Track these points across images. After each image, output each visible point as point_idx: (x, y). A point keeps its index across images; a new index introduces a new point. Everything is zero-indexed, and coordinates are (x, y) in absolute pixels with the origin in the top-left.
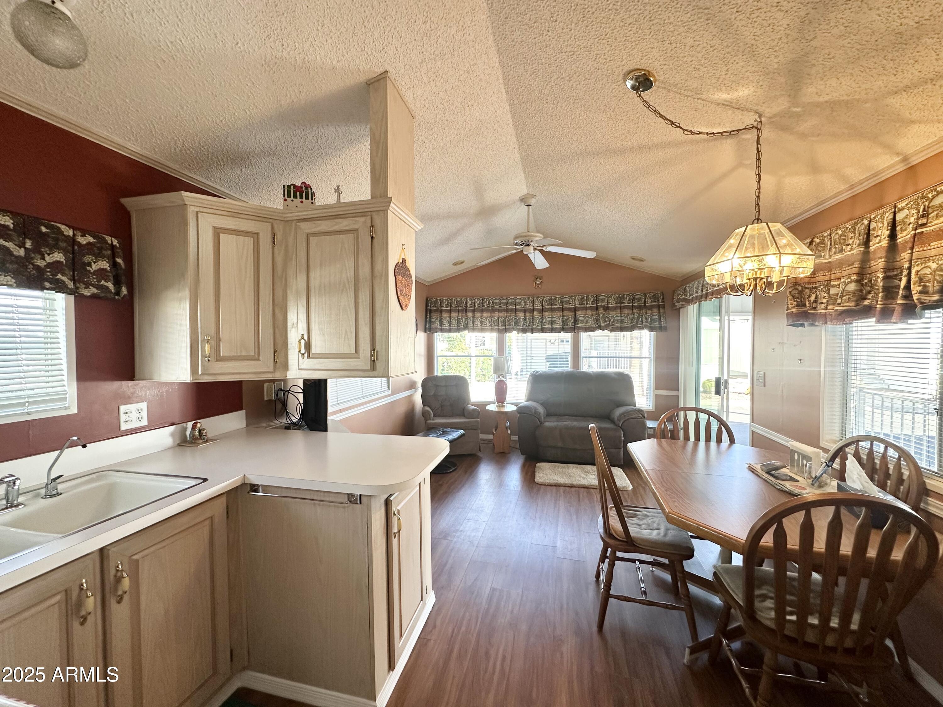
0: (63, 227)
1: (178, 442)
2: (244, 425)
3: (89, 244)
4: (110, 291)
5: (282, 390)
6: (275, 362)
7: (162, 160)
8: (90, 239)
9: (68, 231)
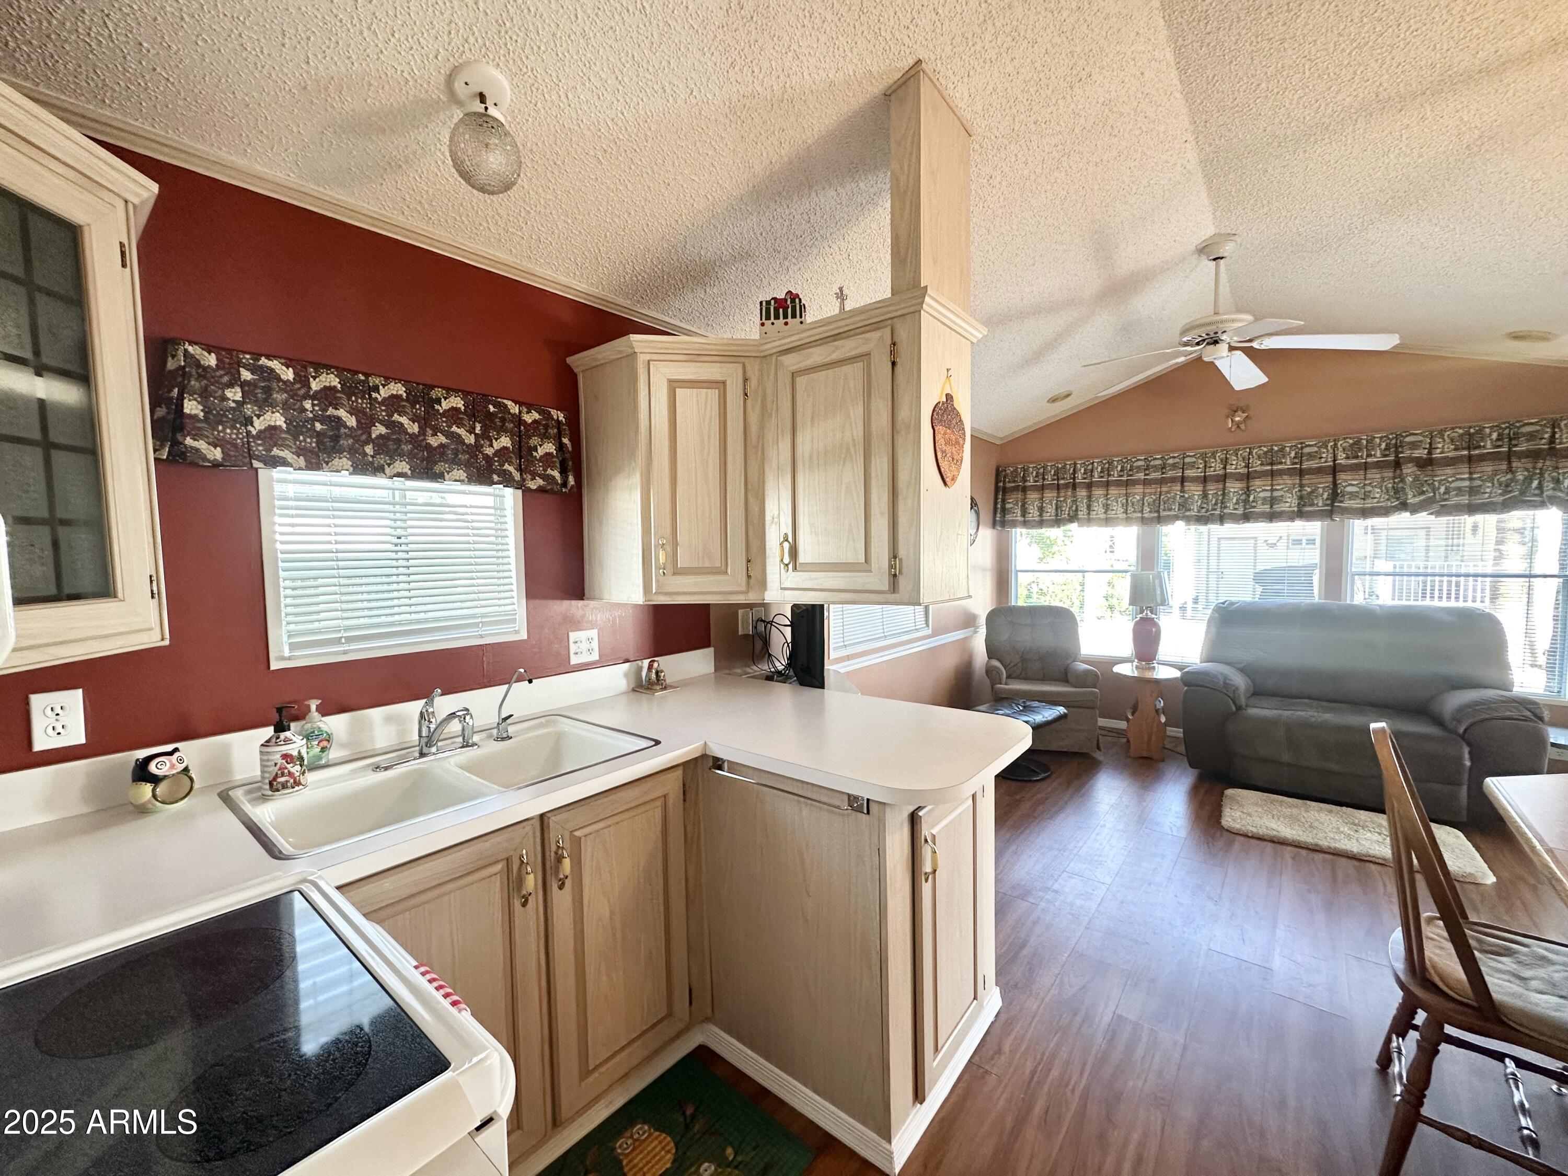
0: (509, 403)
1: (632, 686)
2: (713, 670)
3: (535, 421)
4: (557, 484)
5: (762, 621)
6: (749, 577)
7: (611, 297)
8: (536, 416)
9: (514, 409)
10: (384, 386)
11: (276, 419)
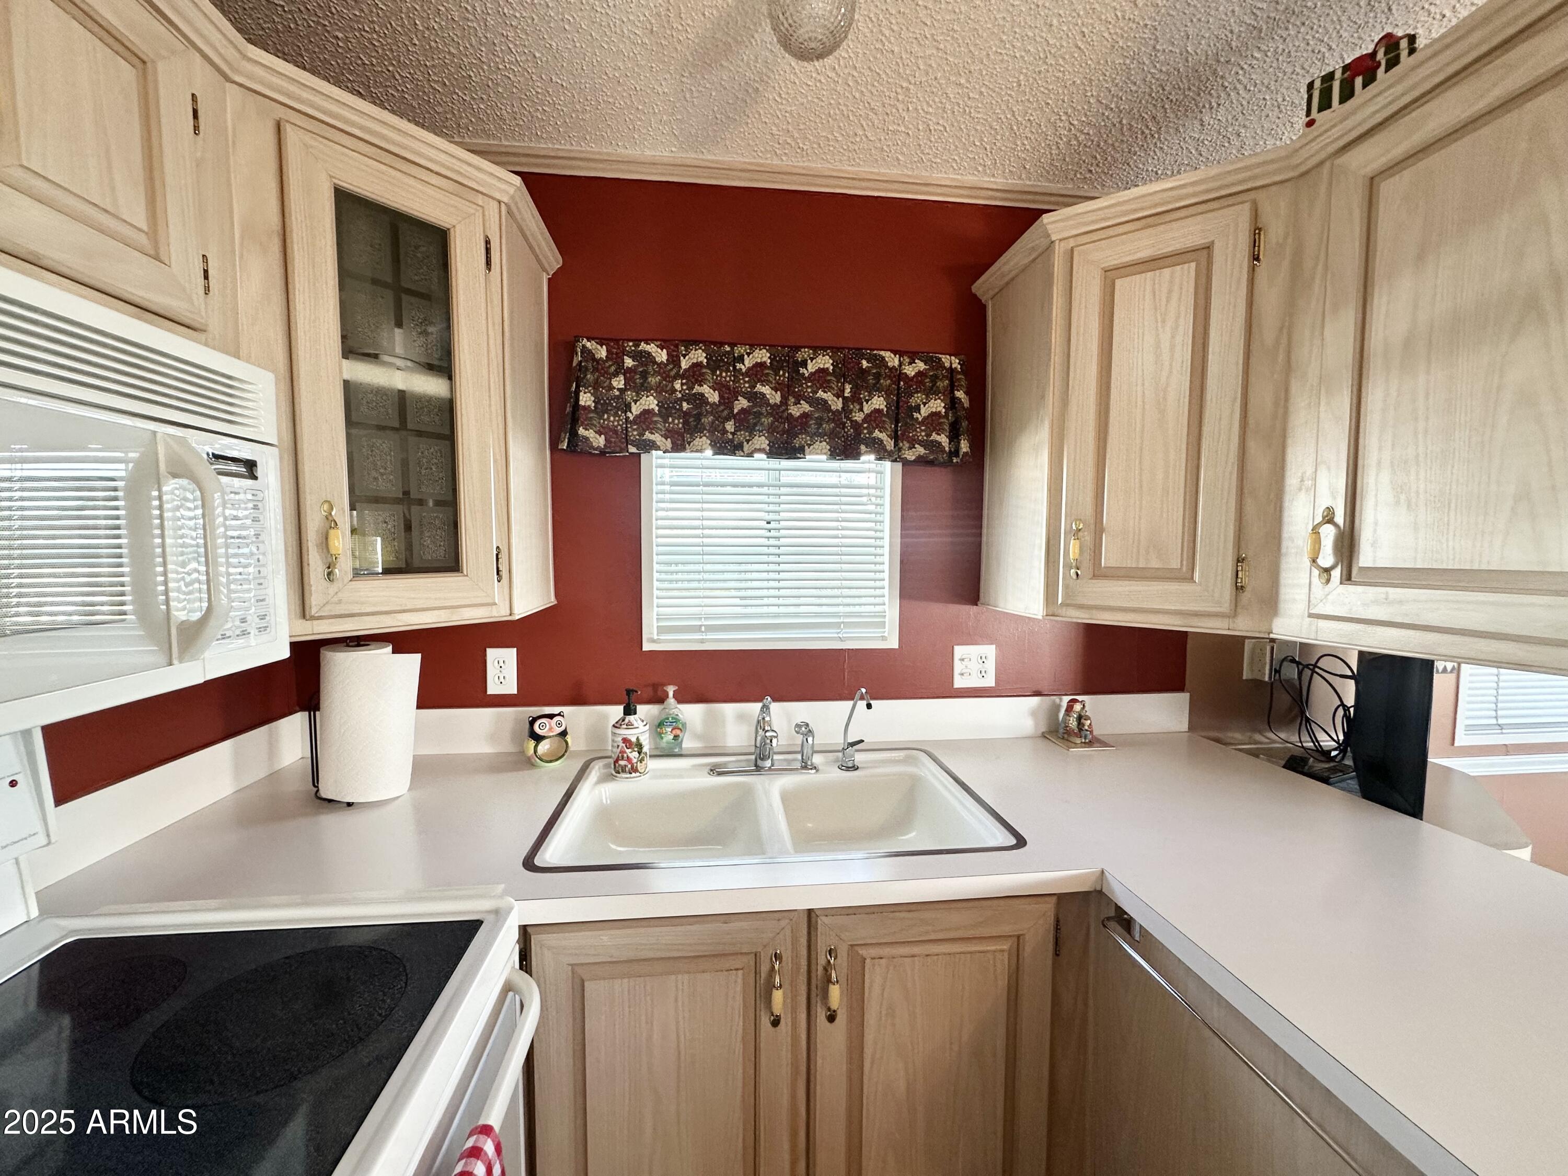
0: (887, 355)
1: (1043, 729)
2: (1185, 726)
3: (919, 374)
4: (943, 451)
6: (1239, 589)
8: (920, 366)
9: (892, 360)
10: (748, 354)
11: (650, 402)
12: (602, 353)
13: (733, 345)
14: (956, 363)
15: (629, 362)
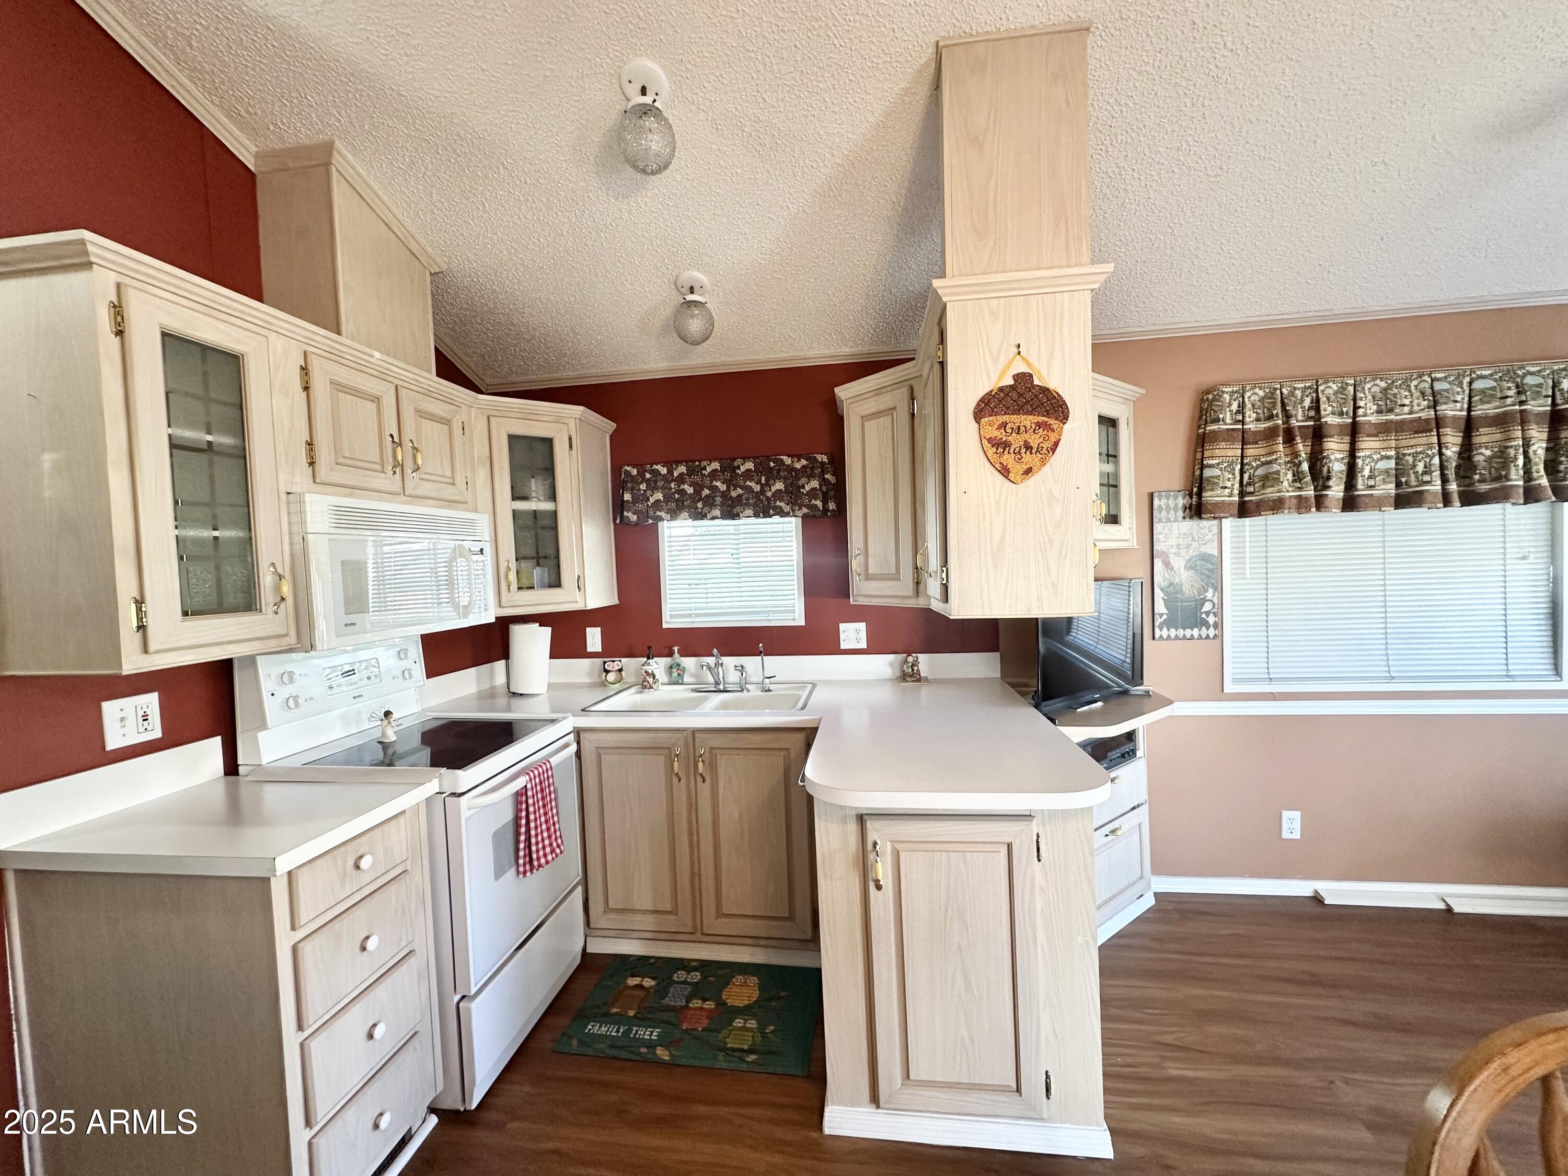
2: (998, 675)
4: (820, 510)
8: (804, 462)
9: (787, 460)
10: (708, 465)
11: (659, 496)
12: (635, 472)
13: (700, 461)
14: (825, 459)
15: (648, 476)
